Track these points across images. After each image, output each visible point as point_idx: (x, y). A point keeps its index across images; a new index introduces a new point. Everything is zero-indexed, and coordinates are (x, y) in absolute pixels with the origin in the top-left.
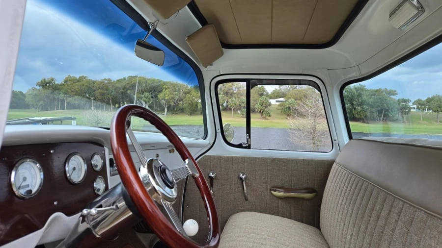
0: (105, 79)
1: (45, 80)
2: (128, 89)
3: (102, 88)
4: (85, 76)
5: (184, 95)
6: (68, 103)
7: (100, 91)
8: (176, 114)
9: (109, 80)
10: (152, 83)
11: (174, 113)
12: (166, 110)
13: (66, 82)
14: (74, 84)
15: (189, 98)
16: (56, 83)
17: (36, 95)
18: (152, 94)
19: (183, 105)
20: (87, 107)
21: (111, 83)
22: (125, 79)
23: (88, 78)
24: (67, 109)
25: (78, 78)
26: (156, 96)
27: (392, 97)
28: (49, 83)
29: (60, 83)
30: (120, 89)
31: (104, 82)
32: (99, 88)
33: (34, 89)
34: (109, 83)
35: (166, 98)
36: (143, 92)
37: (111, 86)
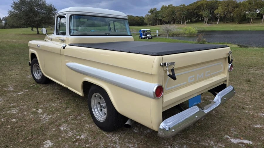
0: (181, 5)
1: (152, 9)
2: (195, 10)
5: (232, 8)
6: (163, 21)
7: (179, 12)
9: (184, 5)
10: (211, 4)
11: (224, 22)
12: (218, 20)
13: (162, 9)
14: (166, 10)
15: (238, 11)
16: (157, 10)
17: (148, 18)
18: (210, 11)
20: (173, 23)
21: (185, 7)
23: (173, 5)
25: (168, 6)
26: (213, 12)
28: (154, 11)
29: (159, 10)
30: (190, 10)
31: (181, 7)
33: (147, 15)
36: (205, 10)
37: (185, 9)
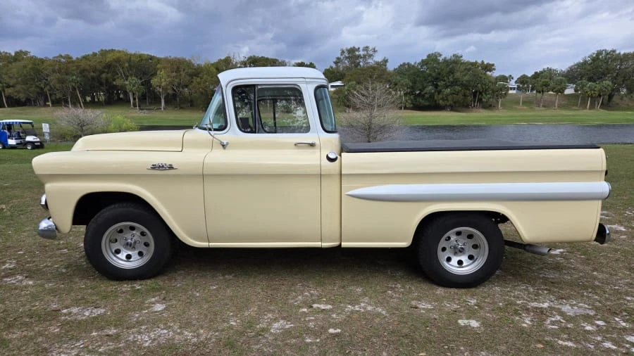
2: (102, 72)
3: (59, 71)
4: (24, 50)
5: (188, 78)
6: (8, 98)
7: (57, 75)
8: (181, 108)
9: (68, 57)
10: (139, 61)
11: (176, 107)
12: (163, 102)
14: (10, 65)
15: (199, 83)
18: (141, 79)
19: (190, 94)
20: (41, 103)
21: (73, 62)
22: (95, 54)
23: (32, 54)
24: (9, 106)
26: (148, 83)
27: (488, 73)
30: (89, 73)
31: (60, 61)
32: (54, 71)
34: (69, 63)
35: (163, 84)
36: (128, 76)
37: (74, 68)
